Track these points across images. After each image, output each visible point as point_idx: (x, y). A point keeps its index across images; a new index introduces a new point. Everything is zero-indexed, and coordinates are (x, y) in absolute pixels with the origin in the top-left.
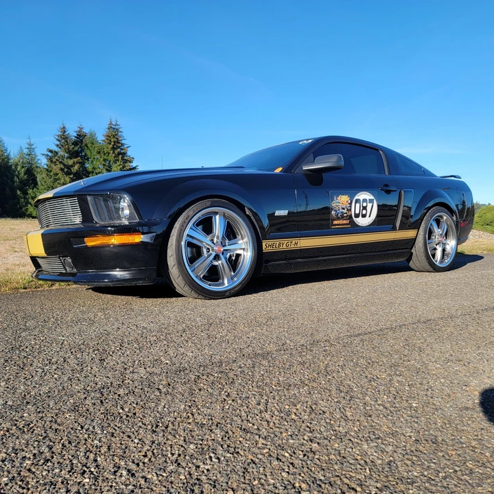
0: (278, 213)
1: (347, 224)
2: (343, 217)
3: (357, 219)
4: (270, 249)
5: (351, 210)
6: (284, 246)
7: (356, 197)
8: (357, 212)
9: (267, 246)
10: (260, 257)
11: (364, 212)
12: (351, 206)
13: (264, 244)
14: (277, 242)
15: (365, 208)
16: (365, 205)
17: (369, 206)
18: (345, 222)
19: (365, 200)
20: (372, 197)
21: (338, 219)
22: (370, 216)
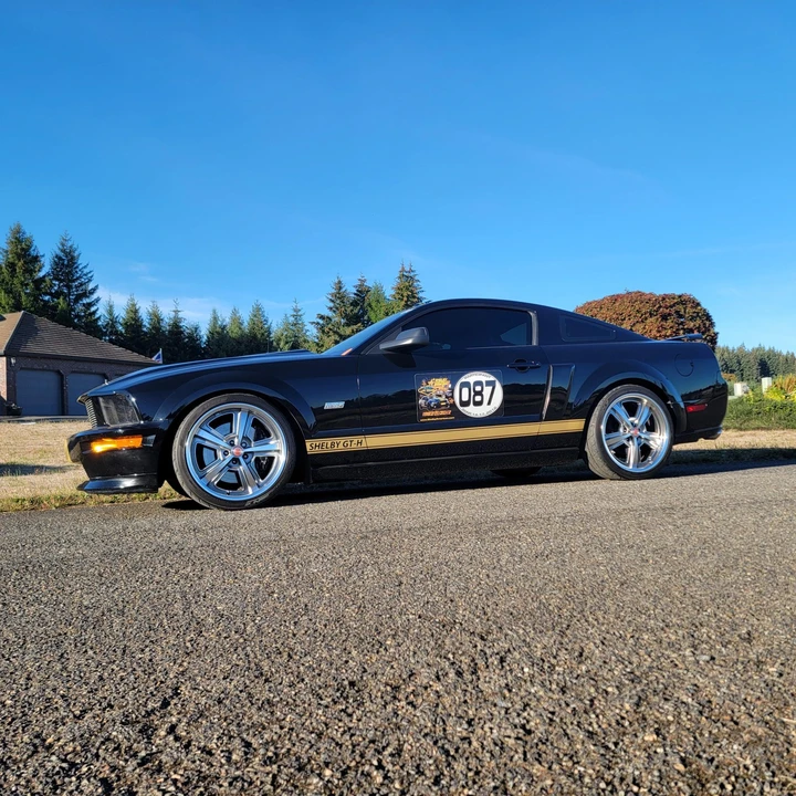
0: (328, 406)
1: (448, 416)
2: (438, 406)
3: (466, 408)
4: (317, 451)
5: (452, 397)
6: (341, 446)
7: (463, 380)
8: (465, 398)
9: (312, 445)
10: (300, 461)
11: (478, 398)
12: (452, 392)
13: (308, 445)
14: (329, 441)
15: (480, 393)
16: (478, 388)
17: (487, 391)
18: (442, 413)
19: (478, 383)
20: (492, 378)
21: (431, 409)
22: (489, 403)
